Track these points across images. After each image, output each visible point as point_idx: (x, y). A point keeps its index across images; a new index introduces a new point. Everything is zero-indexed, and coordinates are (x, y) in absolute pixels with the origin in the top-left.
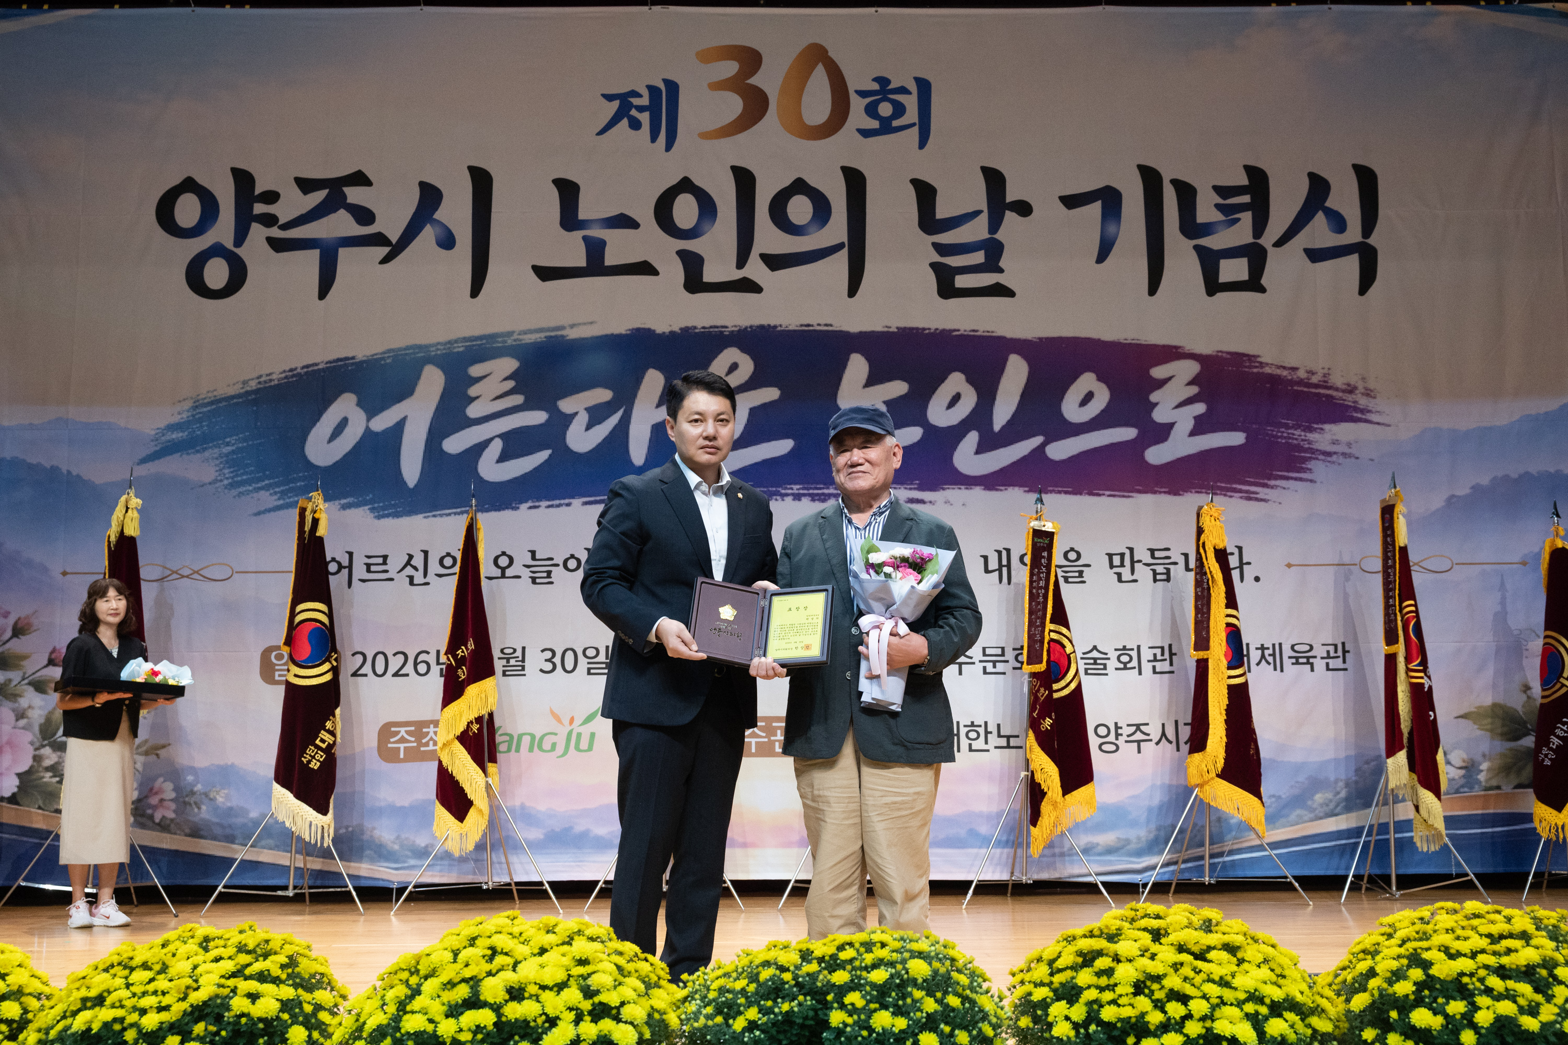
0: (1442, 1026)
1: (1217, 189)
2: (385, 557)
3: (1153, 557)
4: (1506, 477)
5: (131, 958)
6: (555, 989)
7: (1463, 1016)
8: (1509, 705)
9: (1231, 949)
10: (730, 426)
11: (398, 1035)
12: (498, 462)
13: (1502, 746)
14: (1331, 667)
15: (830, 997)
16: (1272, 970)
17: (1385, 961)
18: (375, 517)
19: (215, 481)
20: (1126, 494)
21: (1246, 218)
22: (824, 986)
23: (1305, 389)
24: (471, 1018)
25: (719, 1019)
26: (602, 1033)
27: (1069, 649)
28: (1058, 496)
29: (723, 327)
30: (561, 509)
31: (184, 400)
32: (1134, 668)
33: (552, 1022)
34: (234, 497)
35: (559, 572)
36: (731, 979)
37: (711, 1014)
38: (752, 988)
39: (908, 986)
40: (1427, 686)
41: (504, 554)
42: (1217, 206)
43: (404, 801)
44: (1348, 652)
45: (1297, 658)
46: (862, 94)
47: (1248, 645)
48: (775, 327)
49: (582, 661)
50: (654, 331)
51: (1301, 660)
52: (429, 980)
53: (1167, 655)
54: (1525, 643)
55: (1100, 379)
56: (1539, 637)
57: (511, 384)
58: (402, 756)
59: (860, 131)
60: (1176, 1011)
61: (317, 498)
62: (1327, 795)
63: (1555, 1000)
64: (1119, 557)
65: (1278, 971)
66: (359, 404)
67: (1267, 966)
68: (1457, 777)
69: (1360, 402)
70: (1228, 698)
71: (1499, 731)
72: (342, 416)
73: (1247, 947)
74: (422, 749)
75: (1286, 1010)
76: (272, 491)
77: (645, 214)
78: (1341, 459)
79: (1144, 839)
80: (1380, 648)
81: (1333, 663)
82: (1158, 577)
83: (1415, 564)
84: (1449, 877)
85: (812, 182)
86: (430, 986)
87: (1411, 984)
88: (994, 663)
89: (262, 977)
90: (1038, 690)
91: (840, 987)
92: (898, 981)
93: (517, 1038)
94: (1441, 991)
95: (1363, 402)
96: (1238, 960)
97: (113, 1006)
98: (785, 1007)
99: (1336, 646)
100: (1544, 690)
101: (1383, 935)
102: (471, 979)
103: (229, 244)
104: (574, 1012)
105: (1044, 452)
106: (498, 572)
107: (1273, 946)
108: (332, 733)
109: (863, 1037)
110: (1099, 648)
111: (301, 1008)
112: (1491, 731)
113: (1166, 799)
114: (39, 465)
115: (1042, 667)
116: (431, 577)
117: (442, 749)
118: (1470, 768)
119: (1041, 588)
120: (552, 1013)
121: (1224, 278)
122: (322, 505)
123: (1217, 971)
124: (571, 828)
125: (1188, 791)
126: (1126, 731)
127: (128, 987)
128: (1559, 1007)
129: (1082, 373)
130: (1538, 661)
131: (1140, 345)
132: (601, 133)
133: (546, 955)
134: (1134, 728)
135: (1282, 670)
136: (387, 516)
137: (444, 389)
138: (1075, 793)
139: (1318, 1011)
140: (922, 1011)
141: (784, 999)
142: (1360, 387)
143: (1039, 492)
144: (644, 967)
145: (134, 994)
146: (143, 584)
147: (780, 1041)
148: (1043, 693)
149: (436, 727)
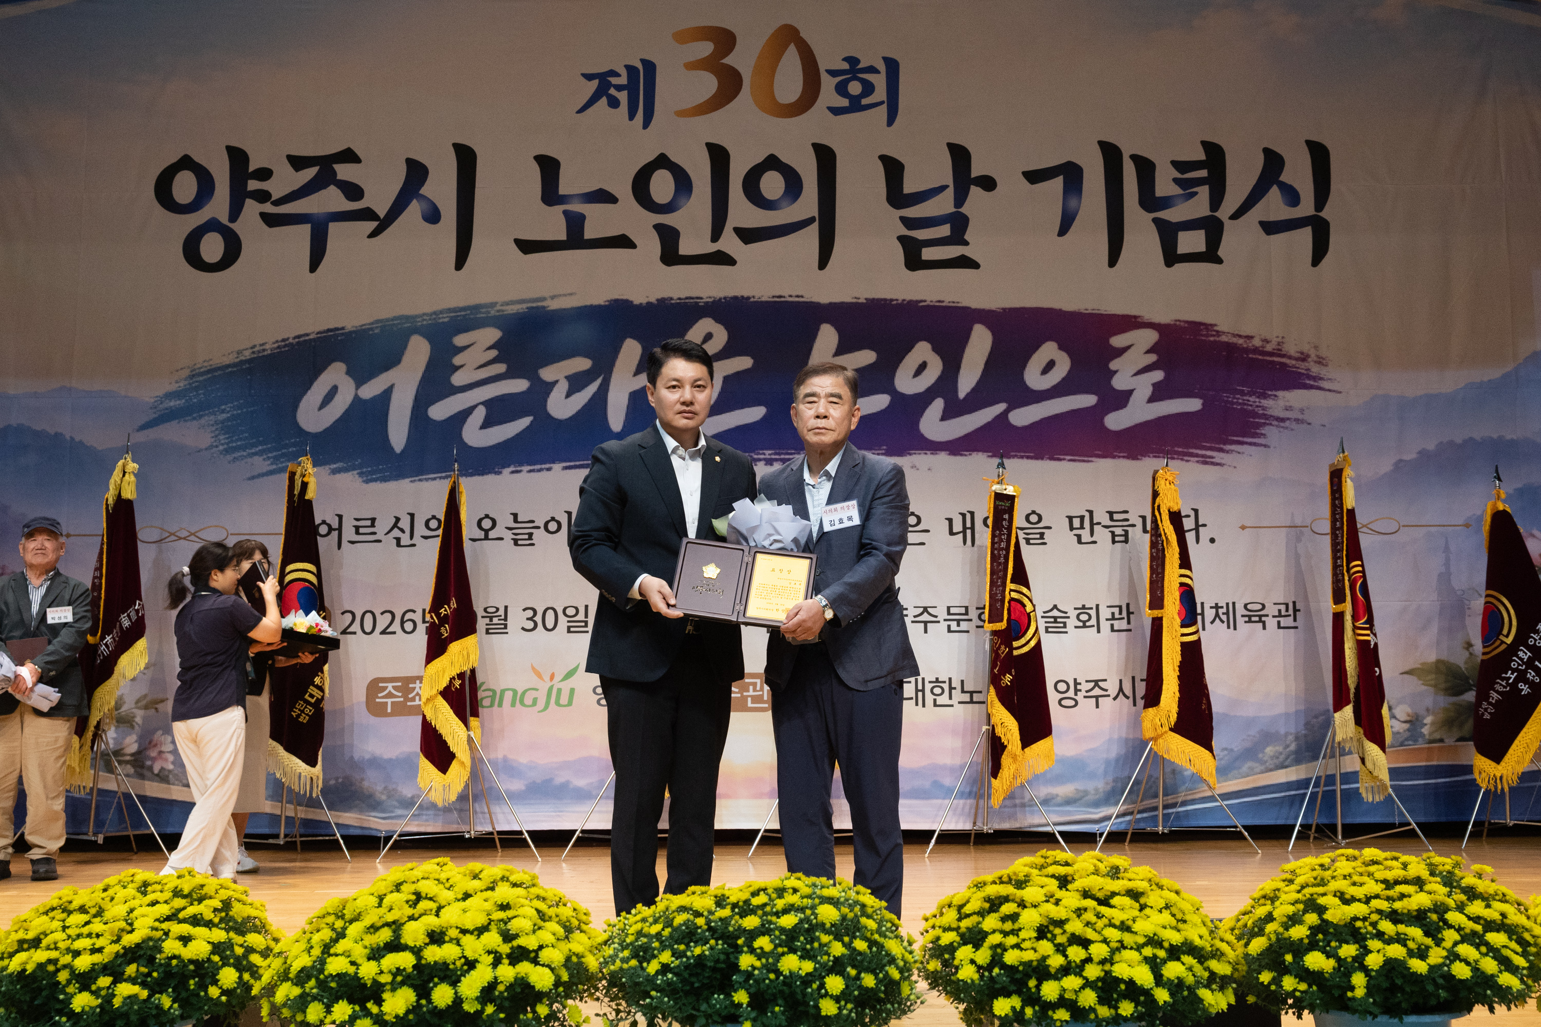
0: (1334, 968)
1: (1175, 164)
2: (373, 520)
3: (1112, 519)
4: (1451, 443)
5: (70, 902)
6: (476, 933)
7: (1355, 959)
8: (1452, 661)
9: (1134, 895)
10: (707, 391)
11: (322, 977)
12: (482, 428)
13: (1444, 701)
14: (1282, 625)
15: (740, 942)
16: (1174, 915)
17: (1283, 907)
18: (364, 481)
19: (211, 447)
20: (1086, 459)
21: (1204, 192)
22: (735, 930)
23: (1260, 357)
24: (393, 960)
25: (634, 963)
26: (519, 976)
27: (1029, 608)
28: (1020, 461)
29: (698, 298)
30: (542, 473)
31: (182, 369)
32: (1093, 626)
33: (471, 965)
34: (229, 462)
35: (539, 535)
36: (648, 924)
37: (628, 958)
38: (667, 932)
39: (817, 930)
40: (1372, 643)
41: (487, 516)
42: (1176, 180)
43: (390, 753)
44: (1299, 610)
45: (1250, 617)
46: (833, 73)
47: (1202, 604)
48: (748, 298)
49: (563, 620)
50: (632, 302)
51: (1254, 619)
52: (354, 924)
53: (1124, 614)
54: (1467, 602)
55: (1061, 347)
56: (1481, 596)
57: (494, 353)
58: (389, 710)
59: (830, 109)
60: (1076, 954)
61: (307, 463)
62: (1277, 748)
63: (1444, 944)
64: (1078, 519)
65: (1179, 916)
66: (349, 373)
67: (1169, 911)
68: (1402, 730)
69: (1313, 370)
70: (1182, 655)
71: (1443, 686)
72: (332, 384)
73: (1150, 893)
74: (409, 704)
75: (1184, 953)
76: (265, 456)
77: (623, 189)
78: (1294, 425)
79: (1101, 790)
80: (1328, 607)
81: (1284, 622)
82: (1117, 539)
83: (1364, 526)
84: (1392, 826)
85: (784, 158)
86: (354, 930)
87: (1306, 928)
88: (958, 621)
89: (196, 921)
90: (999, 648)
91: (750, 931)
92: (806, 926)
93: (436, 980)
94: (1335, 935)
95: (1315, 369)
96: (1141, 905)
97: (48, 948)
98: (698, 951)
99: (1287, 605)
100: (1484, 647)
101: (1284, 881)
102: (394, 922)
103: (224, 219)
104: (492, 956)
105: (1007, 418)
106: (481, 535)
107: (1177, 893)
108: (321, 689)
109: (770, 980)
110: (1059, 607)
111: (233, 951)
112: (1435, 686)
113: (1123, 752)
114: (43, 431)
115: (1002, 625)
116: (417, 539)
117: (425, 704)
118: (1414, 722)
119: (1002, 549)
120: (470, 955)
121: (1182, 249)
122: (311, 470)
123: (1118, 916)
124: (551, 780)
125: (1144, 743)
126: (1085, 687)
127: (64, 931)
128: (1448, 951)
129: (1044, 342)
130: (1479, 620)
131: (1102, 315)
132: (581, 111)
133: (470, 899)
134: (1093, 684)
135: (1235, 629)
136: (375, 480)
137: (430, 358)
138: (1034, 746)
139: (1217, 954)
140: (829, 955)
141: (696, 942)
142: (1313, 356)
143: (1002, 457)
144: (566, 912)
145: (69, 937)
146: (140, 545)
147: (692, 984)
148: (1004, 650)
149: (421, 682)
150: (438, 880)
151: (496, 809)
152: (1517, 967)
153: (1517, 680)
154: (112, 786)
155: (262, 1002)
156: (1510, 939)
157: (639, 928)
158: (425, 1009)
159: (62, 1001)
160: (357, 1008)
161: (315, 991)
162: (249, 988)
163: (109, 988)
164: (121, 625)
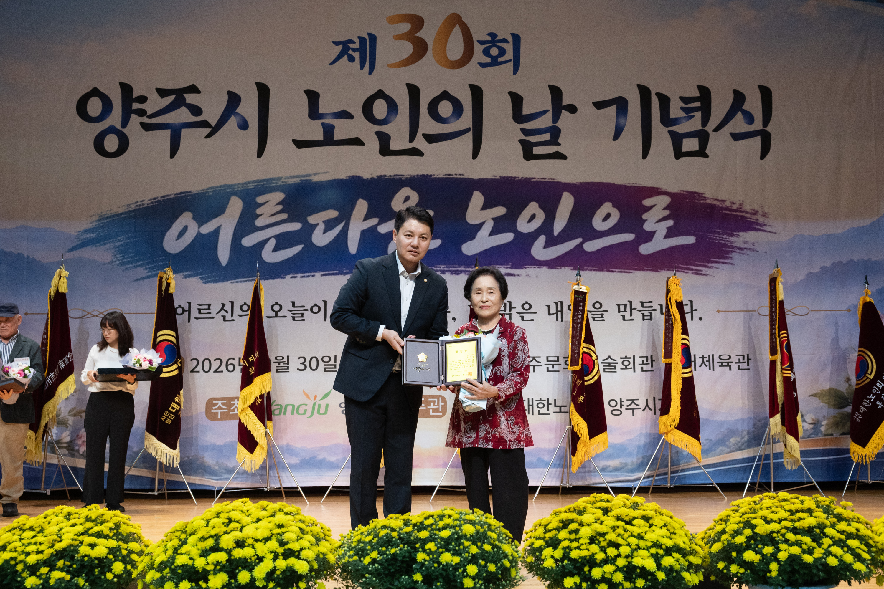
0: (760, 560)
1: (682, 98)
2: (209, 305)
3: (643, 306)
4: (840, 263)
5: (24, 525)
6: (263, 541)
7: (772, 555)
8: (838, 389)
9: (646, 518)
10: (427, 241)
11: (173, 567)
12: (273, 251)
13: (834, 412)
14: (741, 368)
15: (417, 546)
16: (669, 530)
17: (731, 525)
18: (203, 282)
19: (112, 262)
20: (628, 271)
21: (698, 115)
22: (415, 539)
23: (729, 213)
24: (214, 557)
25: (356, 558)
26: (289, 566)
27: (594, 358)
28: (589, 272)
29: (401, 175)
30: (309, 278)
31: (94, 215)
32: (631, 368)
33: (261, 559)
34: (123, 271)
35: (308, 314)
36: (364, 536)
37: (352, 555)
38: (375, 540)
39: (462, 539)
40: (792, 378)
41: (277, 303)
42: (682, 108)
43: (220, 442)
44: (750, 359)
45: (722, 363)
46: (481, 42)
47: (695, 355)
48: (431, 176)
49: (321, 364)
50: (362, 177)
51: (724, 364)
52: (192, 536)
53: (649, 361)
54: (847, 355)
55: (614, 206)
56: (856, 351)
57: (280, 207)
58: (219, 417)
59: (480, 64)
60: (612, 552)
61: (169, 272)
62: (737, 439)
63: (823, 546)
64: (623, 306)
65: (672, 531)
66: (194, 218)
67: (666, 528)
68: (809, 429)
69: (760, 220)
70: (682, 385)
71: (833, 403)
72: (184, 225)
73: (655, 517)
74: (231, 413)
75: (674, 552)
76: (144, 268)
77: (357, 111)
78: (749, 252)
79: (635, 463)
80: (767, 357)
81: (742, 366)
82: (646, 318)
83: (789, 311)
84: (802, 483)
85: (452, 93)
86: (192, 540)
87: (744, 537)
88: (553, 365)
89: (99, 535)
90: (576, 381)
91: (423, 540)
92: (456, 536)
93: (240, 568)
94: (761, 541)
95: (761, 220)
96: (650, 524)
97: (11, 551)
98: (393, 551)
99: (744, 356)
100: (857, 381)
101: (733, 511)
102: (215, 535)
103: (118, 126)
104: (273, 554)
105: (582, 247)
106: (273, 314)
107: (671, 518)
108: (179, 404)
109: (435, 567)
110: (612, 357)
111: (121, 552)
112: (828, 403)
113: (648, 441)
114: (11, 252)
115: (578, 368)
116: (235, 317)
117: (240, 413)
118: (816, 424)
119: (579, 323)
120: (260, 554)
121: (685, 149)
122: (172, 275)
123: (636, 530)
124: (315, 457)
125: (660, 436)
126: (626, 403)
127: (20, 541)
128: (825, 550)
129: (604, 202)
130: (854, 365)
131: (637, 187)
132: (332, 64)
133: (260, 522)
134: (631, 402)
135: (713, 370)
136: (210, 282)
137: (242, 210)
138: (596, 437)
139: (693, 553)
140: (469, 553)
141: (392, 546)
142: (760, 213)
143: (579, 269)
144: (317, 529)
145: (23, 544)
146: (70, 320)
147: (390, 570)
148: (579, 382)
149: (238, 401)
150: (242, 511)
151: (283, 474)
152: (865, 559)
153: (875, 400)
154: (55, 461)
155: (138, 582)
156: (861, 543)
157: (359, 538)
158: (233, 585)
159: (19, 582)
160: (194, 584)
161: (169, 575)
162: (130, 574)
163: (47, 574)
164: (59, 367)
